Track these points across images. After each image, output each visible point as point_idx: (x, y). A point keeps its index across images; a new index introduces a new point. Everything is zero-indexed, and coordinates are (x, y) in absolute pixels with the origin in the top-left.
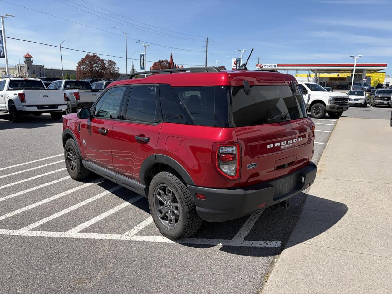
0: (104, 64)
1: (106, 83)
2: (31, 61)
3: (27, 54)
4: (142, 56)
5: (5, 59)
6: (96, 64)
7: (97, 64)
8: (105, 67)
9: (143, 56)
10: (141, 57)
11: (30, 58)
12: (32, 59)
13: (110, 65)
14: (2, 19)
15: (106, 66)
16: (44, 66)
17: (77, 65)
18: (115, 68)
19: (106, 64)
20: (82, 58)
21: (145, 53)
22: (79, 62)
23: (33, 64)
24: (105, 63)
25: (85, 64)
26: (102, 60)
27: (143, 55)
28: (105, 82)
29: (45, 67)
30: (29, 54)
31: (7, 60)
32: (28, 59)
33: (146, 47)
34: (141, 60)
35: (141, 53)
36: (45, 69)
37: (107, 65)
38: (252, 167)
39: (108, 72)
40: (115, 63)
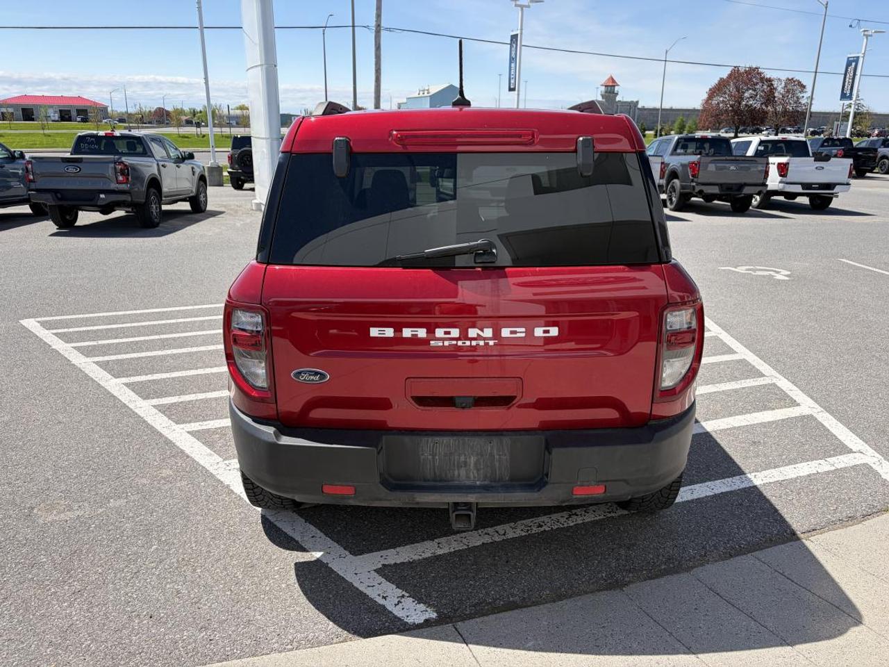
0: (772, 90)
1: (679, 139)
2: (613, 92)
3: (608, 79)
4: (852, 63)
5: (516, 92)
6: (751, 91)
7: (755, 90)
8: (775, 97)
9: (854, 64)
10: (849, 64)
11: (614, 86)
12: (616, 88)
13: (788, 91)
14: (522, 10)
15: (776, 94)
16: (637, 102)
17: (705, 96)
18: (803, 97)
19: (779, 89)
20: (718, 79)
21: (861, 55)
22: (710, 90)
23: (618, 99)
24: (775, 86)
25: (725, 93)
26: (769, 80)
27: (853, 61)
28: (676, 138)
29: (640, 106)
30: (612, 79)
31: (518, 95)
32: (609, 88)
33: (867, 36)
34: (845, 75)
35: (849, 56)
36: (638, 109)
37: (782, 91)
38: (305, 377)
39: (779, 108)
40: (804, 84)
